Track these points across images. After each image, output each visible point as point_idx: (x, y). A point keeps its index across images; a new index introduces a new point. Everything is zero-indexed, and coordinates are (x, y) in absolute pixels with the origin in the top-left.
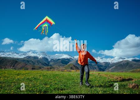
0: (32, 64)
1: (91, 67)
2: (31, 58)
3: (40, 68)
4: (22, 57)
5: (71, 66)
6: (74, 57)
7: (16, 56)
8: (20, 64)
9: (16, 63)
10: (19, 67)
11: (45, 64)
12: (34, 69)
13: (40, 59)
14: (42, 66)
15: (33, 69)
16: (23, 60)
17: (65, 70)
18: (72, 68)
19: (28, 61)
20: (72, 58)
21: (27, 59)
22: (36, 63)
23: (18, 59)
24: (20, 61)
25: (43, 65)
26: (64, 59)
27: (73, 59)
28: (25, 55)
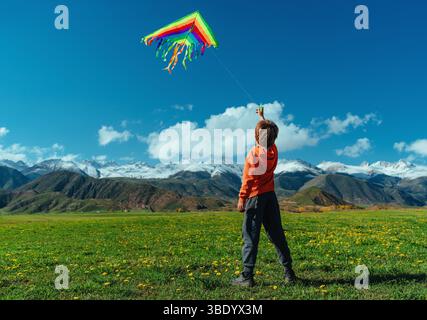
0: (194, 193)
1: (378, 194)
2: (189, 177)
3: (221, 205)
4: (165, 175)
5: (313, 195)
6: (319, 166)
7: (149, 174)
8: (163, 197)
9: (152, 194)
10: (163, 205)
11: (231, 193)
12: (204, 207)
13: (215, 176)
14: (222, 198)
15: (200, 208)
16: (168, 184)
17: (300, 209)
18: (317, 201)
19: (183, 187)
20: (312, 169)
21: (180, 182)
22: (206, 192)
23: (154, 181)
24: (161, 188)
25: (227, 195)
26: (288, 174)
27: (315, 172)
28: (172, 169)
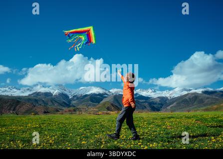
0: (43, 104)
1: (139, 105)
2: (40, 95)
3: (57, 111)
4: (26, 94)
5: (107, 106)
6: (110, 91)
7: (16, 93)
8: (24, 106)
9: (17, 105)
10: (24, 111)
11: (63, 104)
12: (48, 112)
13: (55, 95)
14: (59, 107)
15: (45, 112)
16: (28, 99)
17: (100, 113)
18: (108, 109)
19: (36, 101)
20: (107, 92)
21: (35, 98)
22: (50, 103)
23: (20, 98)
24: (23, 101)
25: (62, 105)
26: (95, 94)
27: (108, 94)
28: (31, 91)
